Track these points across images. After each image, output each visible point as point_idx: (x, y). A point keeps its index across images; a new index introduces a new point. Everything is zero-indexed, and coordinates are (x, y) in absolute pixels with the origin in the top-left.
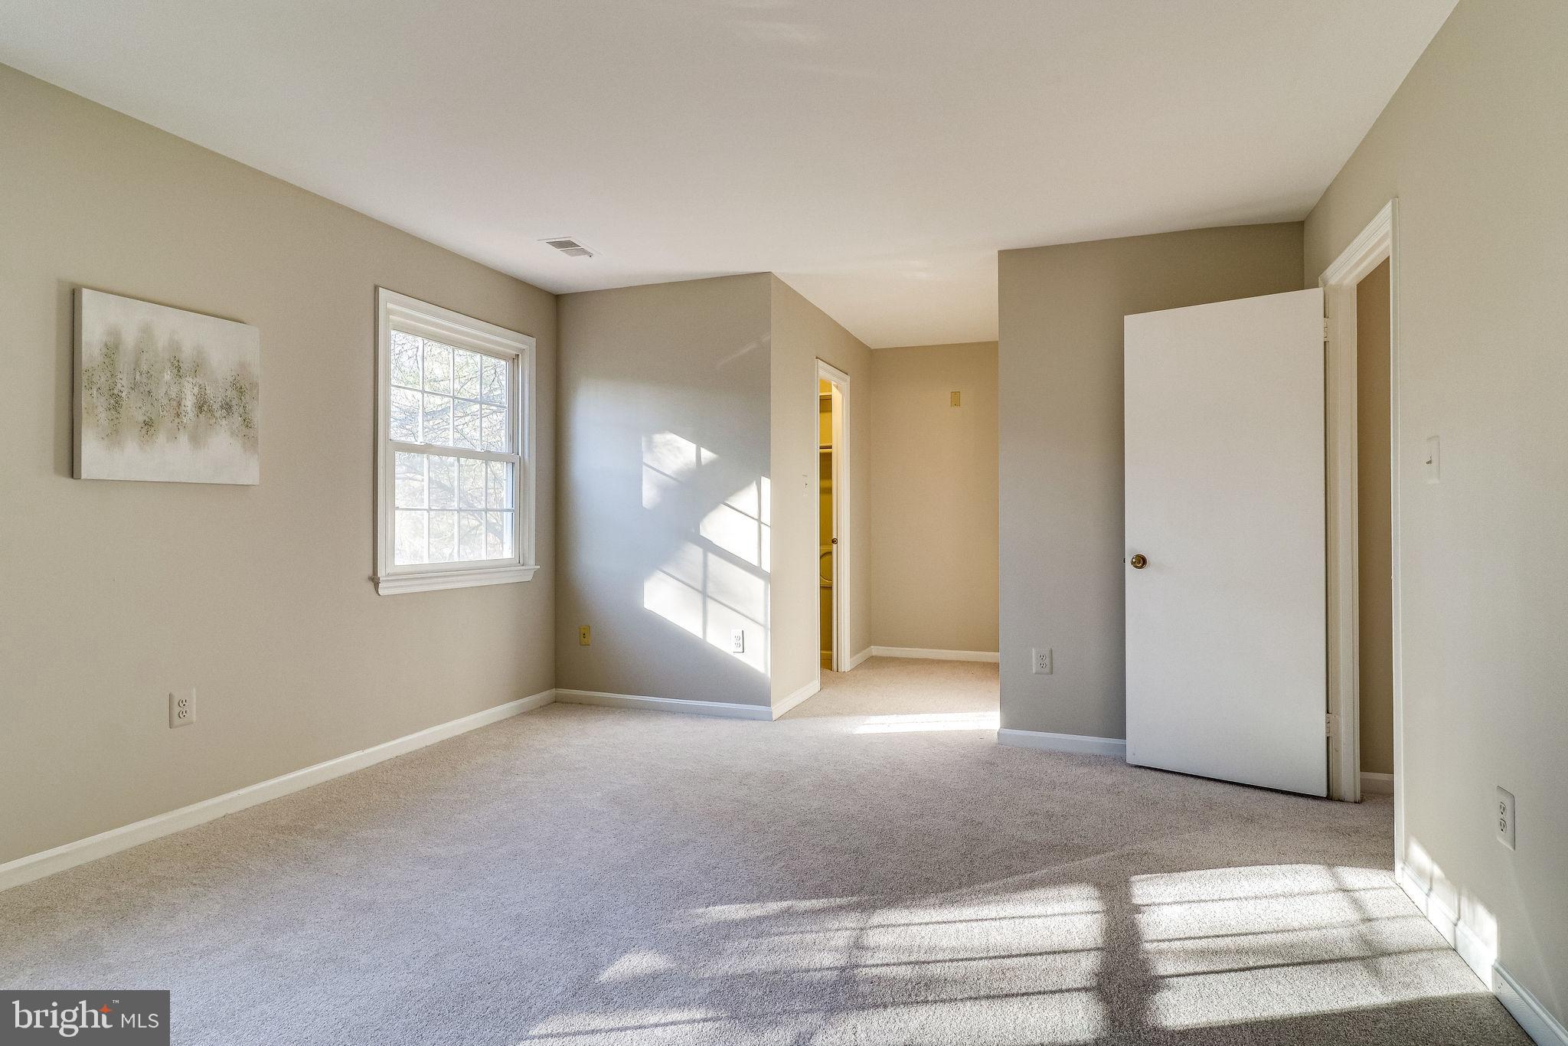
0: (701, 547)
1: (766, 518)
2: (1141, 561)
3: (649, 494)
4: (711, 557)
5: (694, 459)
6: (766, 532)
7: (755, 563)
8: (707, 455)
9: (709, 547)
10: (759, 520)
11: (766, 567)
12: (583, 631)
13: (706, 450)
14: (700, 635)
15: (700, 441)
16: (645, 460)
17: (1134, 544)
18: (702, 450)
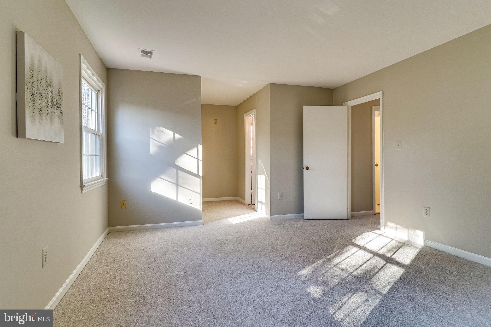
0: (176, 168)
1: (200, 158)
2: (307, 168)
3: (153, 149)
4: (180, 172)
5: (172, 137)
6: (200, 163)
7: (196, 173)
8: (177, 136)
9: (179, 168)
10: (198, 159)
11: (200, 174)
12: (123, 203)
13: (177, 134)
14: (175, 199)
15: (175, 131)
16: (151, 137)
17: (305, 164)
18: (175, 134)
